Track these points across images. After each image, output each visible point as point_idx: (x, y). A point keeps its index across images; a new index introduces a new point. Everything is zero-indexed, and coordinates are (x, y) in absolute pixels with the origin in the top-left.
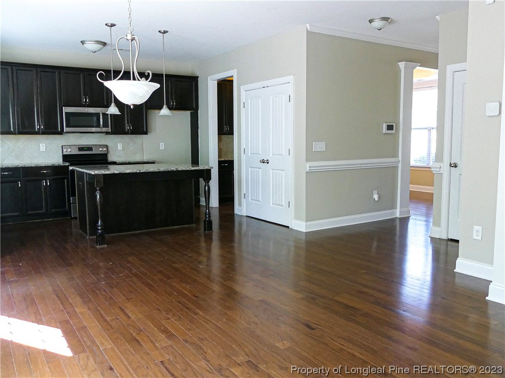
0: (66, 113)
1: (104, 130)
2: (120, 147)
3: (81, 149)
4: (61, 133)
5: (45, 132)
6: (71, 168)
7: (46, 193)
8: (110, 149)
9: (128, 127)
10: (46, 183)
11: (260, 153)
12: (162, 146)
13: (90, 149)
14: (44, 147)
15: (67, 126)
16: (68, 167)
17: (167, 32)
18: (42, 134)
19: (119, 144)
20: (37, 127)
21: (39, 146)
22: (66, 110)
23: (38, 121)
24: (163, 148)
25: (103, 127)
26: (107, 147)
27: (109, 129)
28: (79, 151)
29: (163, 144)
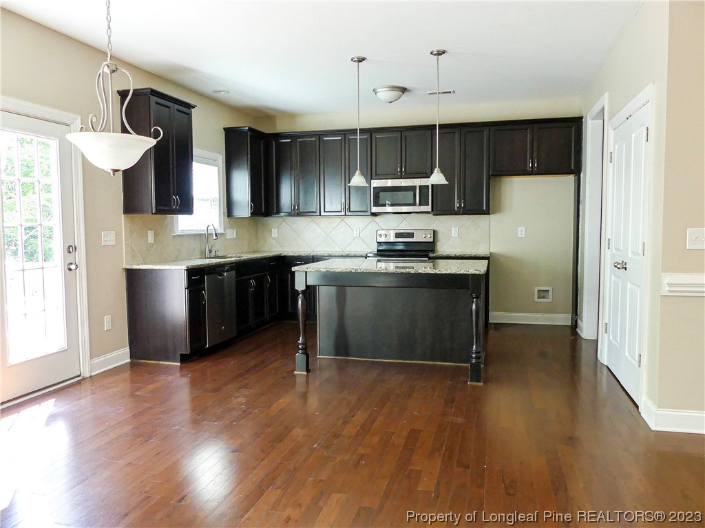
0: (374, 188)
1: (423, 208)
2: (455, 233)
3: (398, 235)
8: (440, 236)
9: (458, 204)
11: (621, 248)
13: (411, 235)
15: (375, 205)
17: (444, 53)
19: (452, 229)
21: (353, 231)
22: (374, 184)
24: (524, 236)
25: (420, 205)
26: (435, 232)
27: (428, 208)
28: (396, 238)
29: (523, 228)
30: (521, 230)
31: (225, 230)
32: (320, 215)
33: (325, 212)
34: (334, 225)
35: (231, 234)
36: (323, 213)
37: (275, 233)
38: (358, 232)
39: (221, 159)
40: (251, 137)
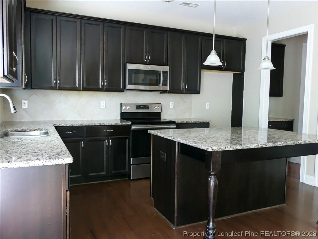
0: (129, 70)
1: (163, 88)
2: (171, 105)
3: (138, 107)
4: (123, 90)
5: (108, 89)
6: (133, 127)
7: (107, 153)
8: (164, 108)
9: (183, 86)
10: (109, 143)
12: (208, 106)
14: (104, 104)
15: (129, 84)
16: (130, 126)
18: (105, 91)
19: (171, 103)
20: (101, 83)
21: (100, 104)
22: (129, 66)
23: (102, 78)
24: (209, 108)
26: (161, 105)
27: (167, 88)
28: (136, 109)
29: (209, 103)
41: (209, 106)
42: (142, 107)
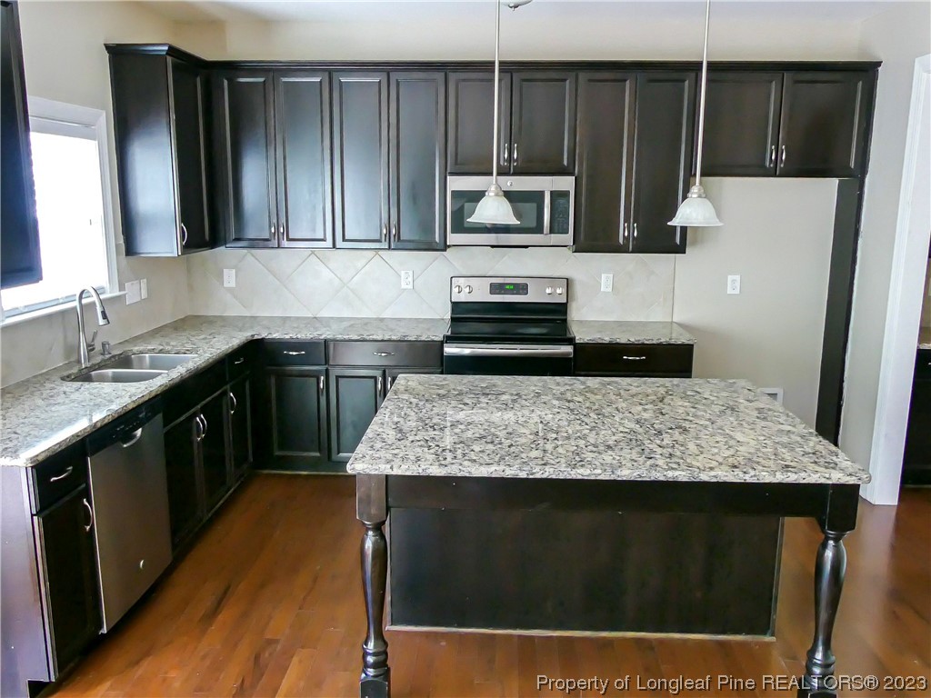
0: (452, 192)
1: (555, 238)
2: (606, 283)
3: (496, 288)
4: (442, 246)
6: (448, 350)
8: (578, 290)
9: (624, 232)
10: (385, 382)
12: (733, 284)
13: (522, 289)
15: (453, 231)
16: (440, 344)
19: (602, 276)
21: (400, 277)
22: (455, 183)
25: (552, 231)
26: (569, 283)
27: (568, 238)
28: (491, 293)
29: (738, 278)
30: (733, 281)
31: (122, 287)
32: (334, 246)
33: (344, 240)
34: (359, 265)
35: (136, 292)
36: (339, 243)
37: (230, 278)
38: (410, 279)
39: (104, 119)
40: (175, 67)
41: (738, 284)
42: (508, 287)
